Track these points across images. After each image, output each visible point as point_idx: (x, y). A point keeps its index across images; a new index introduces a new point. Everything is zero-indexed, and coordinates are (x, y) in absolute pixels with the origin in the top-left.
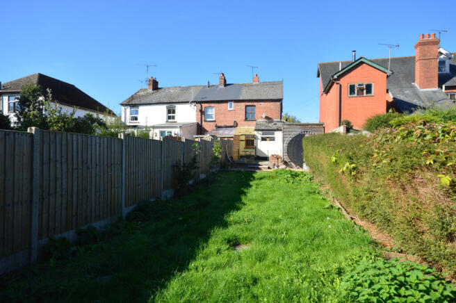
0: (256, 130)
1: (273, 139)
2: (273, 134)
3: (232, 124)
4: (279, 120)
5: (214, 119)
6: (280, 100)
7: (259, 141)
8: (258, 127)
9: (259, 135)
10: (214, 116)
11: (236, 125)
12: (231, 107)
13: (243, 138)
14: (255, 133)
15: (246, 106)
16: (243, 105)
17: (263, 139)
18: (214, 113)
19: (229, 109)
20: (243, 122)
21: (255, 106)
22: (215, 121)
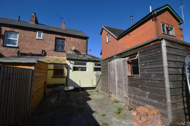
0: (67, 59)
1: (84, 69)
2: (85, 64)
3: (40, 53)
4: (85, 54)
5: (17, 46)
6: (86, 38)
7: (71, 71)
8: (69, 57)
9: (71, 64)
10: (17, 42)
11: (44, 54)
12: (39, 36)
13: (52, 67)
14: (68, 62)
15: (56, 38)
16: (53, 37)
17: (75, 69)
18: (17, 39)
19: (37, 37)
20: (53, 52)
21: (65, 39)
22: (18, 48)
